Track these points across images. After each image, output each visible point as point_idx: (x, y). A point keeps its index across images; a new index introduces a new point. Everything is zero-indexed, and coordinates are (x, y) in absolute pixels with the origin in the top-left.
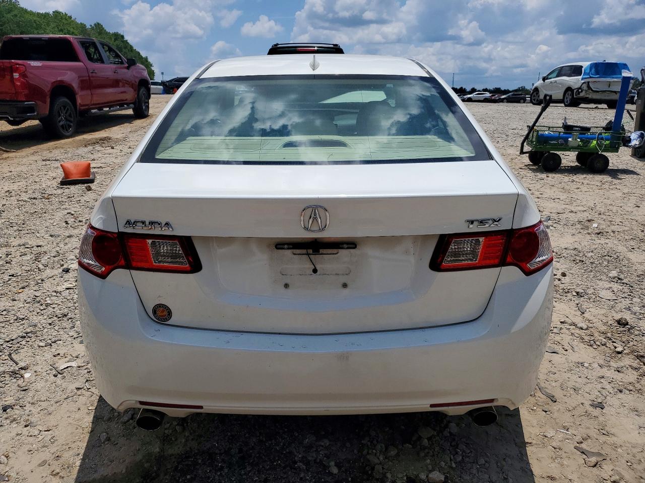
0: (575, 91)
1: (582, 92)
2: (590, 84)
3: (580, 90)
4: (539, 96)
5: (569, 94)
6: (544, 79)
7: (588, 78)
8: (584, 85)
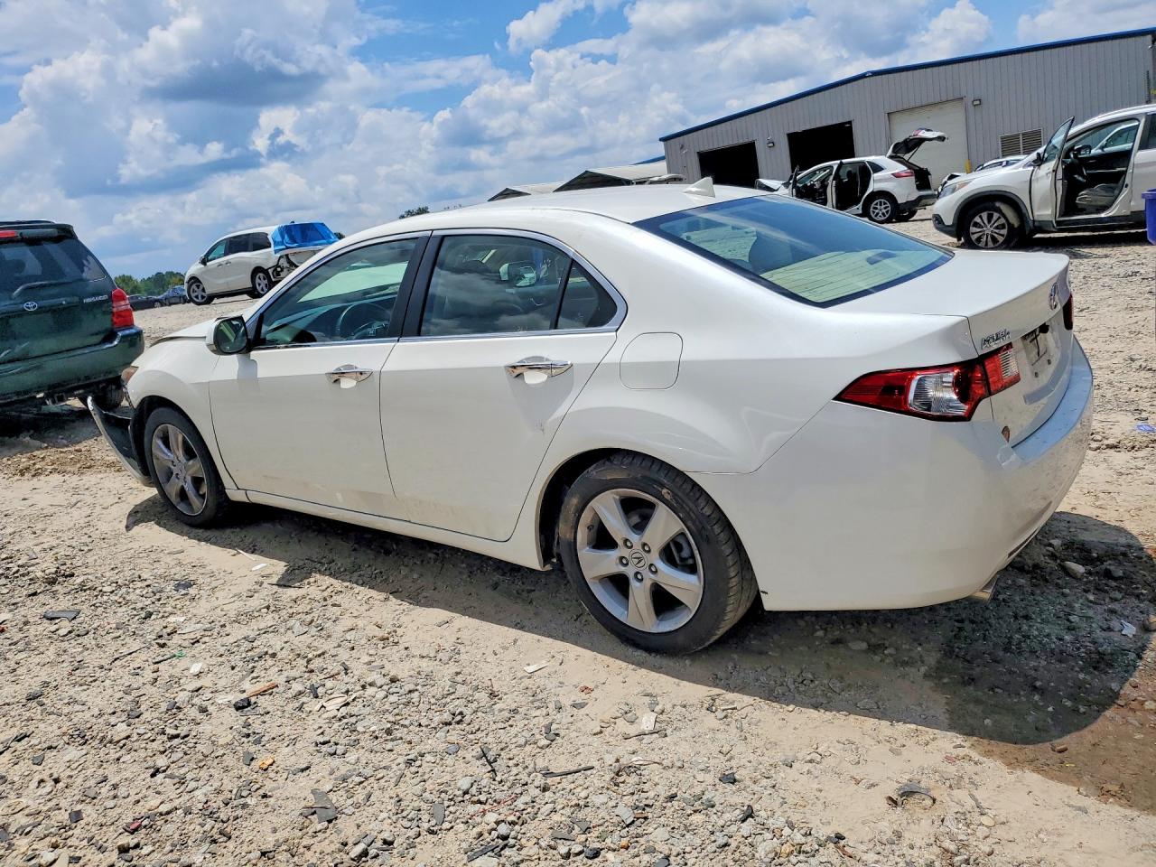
0: (270, 271)
1: (282, 270)
2: (290, 257)
3: (279, 269)
4: (203, 290)
5: (262, 278)
6: (204, 262)
7: (283, 249)
8: (282, 260)
